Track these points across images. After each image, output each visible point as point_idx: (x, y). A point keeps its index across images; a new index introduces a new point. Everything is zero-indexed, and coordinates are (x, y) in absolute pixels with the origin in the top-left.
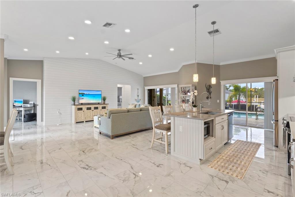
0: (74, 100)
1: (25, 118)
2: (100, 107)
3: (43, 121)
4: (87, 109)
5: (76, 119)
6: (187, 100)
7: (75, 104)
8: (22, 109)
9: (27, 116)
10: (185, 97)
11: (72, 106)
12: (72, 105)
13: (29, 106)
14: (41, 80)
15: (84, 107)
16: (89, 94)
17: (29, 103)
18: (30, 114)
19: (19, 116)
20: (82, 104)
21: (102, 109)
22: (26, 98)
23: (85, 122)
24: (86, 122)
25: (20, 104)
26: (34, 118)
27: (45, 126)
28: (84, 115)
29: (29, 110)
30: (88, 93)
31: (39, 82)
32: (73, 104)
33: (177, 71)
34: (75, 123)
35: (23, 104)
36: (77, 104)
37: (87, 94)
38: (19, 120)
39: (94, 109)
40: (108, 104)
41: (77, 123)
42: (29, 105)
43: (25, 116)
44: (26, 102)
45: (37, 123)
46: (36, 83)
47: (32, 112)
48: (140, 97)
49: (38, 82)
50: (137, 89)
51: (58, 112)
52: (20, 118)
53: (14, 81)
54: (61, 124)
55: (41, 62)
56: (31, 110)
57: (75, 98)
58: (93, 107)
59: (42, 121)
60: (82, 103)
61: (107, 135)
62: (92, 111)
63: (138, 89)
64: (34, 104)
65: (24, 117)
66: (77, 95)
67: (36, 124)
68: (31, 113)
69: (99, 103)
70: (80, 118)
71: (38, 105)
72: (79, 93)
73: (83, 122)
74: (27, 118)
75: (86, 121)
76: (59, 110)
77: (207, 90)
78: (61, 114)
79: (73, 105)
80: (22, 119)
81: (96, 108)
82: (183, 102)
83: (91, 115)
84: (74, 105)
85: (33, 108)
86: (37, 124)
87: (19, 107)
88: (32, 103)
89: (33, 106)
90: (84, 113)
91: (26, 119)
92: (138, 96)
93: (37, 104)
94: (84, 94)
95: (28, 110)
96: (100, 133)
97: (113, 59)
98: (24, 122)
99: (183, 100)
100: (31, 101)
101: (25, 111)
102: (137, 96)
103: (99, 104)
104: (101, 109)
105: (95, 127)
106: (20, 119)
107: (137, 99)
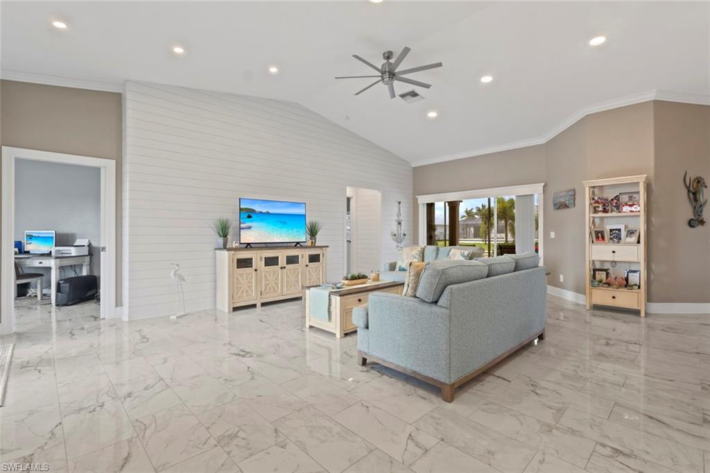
0: (224, 231)
1: (59, 294)
2: (304, 255)
3: (121, 305)
4: (267, 264)
5: (232, 297)
6: (611, 230)
7: (228, 246)
8: (51, 263)
9: (67, 285)
10: (597, 221)
11: (217, 251)
12: (216, 249)
13: (73, 254)
14: (114, 161)
15: (257, 257)
16: (268, 213)
17: (75, 244)
18: (78, 277)
19: (41, 286)
20: (249, 246)
21: (310, 262)
22: (66, 229)
23: (259, 305)
24: (264, 308)
25: (44, 248)
26: (89, 293)
27: (130, 322)
28: (258, 282)
29: (75, 265)
30: (264, 211)
31: (107, 166)
32: (222, 246)
33: (542, 141)
34: (229, 312)
35: (56, 246)
36: (235, 245)
37: (261, 213)
38: (42, 299)
39: (287, 264)
40: (328, 247)
41: (235, 309)
42: (73, 251)
43: (61, 285)
44: (63, 240)
45: (99, 310)
46: (98, 170)
47: (85, 273)
48: (404, 228)
49: (105, 167)
50: (398, 204)
51: (175, 275)
52: (45, 291)
53: (18, 161)
54: (182, 313)
55: (116, 100)
56: (81, 266)
57: (229, 226)
58: (282, 255)
59: (119, 303)
60: (249, 244)
61: (414, 378)
62: (280, 271)
63: (400, 203)
64: (90, 246)
65: (59, 289)
66: (232, 217)
67: (100, 315)
68: (80, 275)
69: (298, 243)
70: (245, 295)
71: (104, 249)
72: (241, 209)
73: (254, 306)
74: (69, 294)
75: (263, 304)
76: (178, 265)
77: (689, 195)
78: (183, 279)
79: (220, 249)
80: (50, 296)
81: (292, 260)
82: (597, 238)
83: (277, 284)
84: (225, 247)
85: (87, 259)
86: (102, 317)
87: (43, 255)
88: (85, 242)
89: (87, 254)
90: (257, 275)
91: (65, 295)
92: (400, 223)
93: (102, 246)
94: (253, 211)
95: (71, 266)
96: (364, 362)
97: (357, 94)
98: (57, 305)
99: (597, 233)
100: (82, 238)
101: (62, 268)
102: (396, 223)
103: (297, 245)
104: (307, 263)
105: (311, 327)
106: (44, 295)
107: (396, 233)
